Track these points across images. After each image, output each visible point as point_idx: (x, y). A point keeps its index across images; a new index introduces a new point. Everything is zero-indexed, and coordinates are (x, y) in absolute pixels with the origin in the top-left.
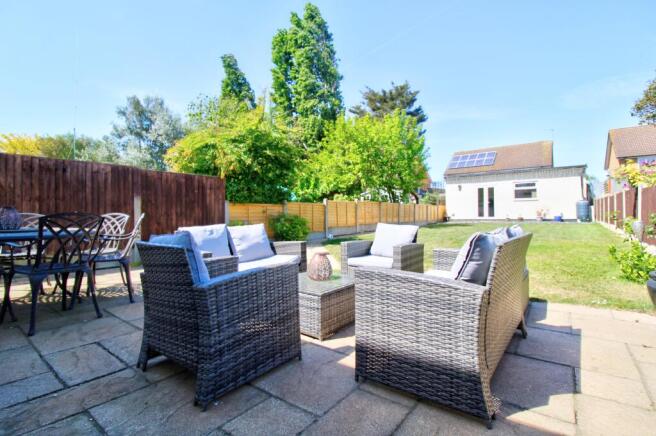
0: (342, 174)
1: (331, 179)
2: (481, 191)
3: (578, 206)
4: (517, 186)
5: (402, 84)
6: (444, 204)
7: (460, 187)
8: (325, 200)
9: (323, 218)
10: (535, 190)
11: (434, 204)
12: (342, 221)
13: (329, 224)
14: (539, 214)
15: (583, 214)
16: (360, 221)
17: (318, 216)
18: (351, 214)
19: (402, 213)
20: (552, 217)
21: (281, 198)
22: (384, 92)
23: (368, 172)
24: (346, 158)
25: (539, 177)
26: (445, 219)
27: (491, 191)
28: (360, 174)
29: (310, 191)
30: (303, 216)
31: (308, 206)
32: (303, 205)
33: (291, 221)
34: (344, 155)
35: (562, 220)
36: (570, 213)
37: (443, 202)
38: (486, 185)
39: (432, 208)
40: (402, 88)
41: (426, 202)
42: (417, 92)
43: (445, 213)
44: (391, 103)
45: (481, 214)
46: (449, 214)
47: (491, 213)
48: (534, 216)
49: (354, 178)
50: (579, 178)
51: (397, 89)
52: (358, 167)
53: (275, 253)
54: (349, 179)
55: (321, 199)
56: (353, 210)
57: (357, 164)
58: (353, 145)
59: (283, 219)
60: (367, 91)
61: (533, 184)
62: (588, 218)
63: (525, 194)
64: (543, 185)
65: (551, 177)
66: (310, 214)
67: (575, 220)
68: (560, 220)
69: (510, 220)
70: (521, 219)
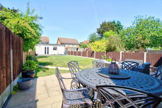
2: (45, 48)
4: (54, 47)
7: (40, 46)
10: (57, 49)
14: (58, 53)
20: (60, 54)
26: (36, 55)
27: (48, 48)
43: (35, 53)
45: (45, 53)
46: (37, 53)
47: (48, 53)
50: (64, 47)
61: (57, 47)
63: (55, 49)
68: (61, 55)
69: (52, 55)
70: (55, 55)
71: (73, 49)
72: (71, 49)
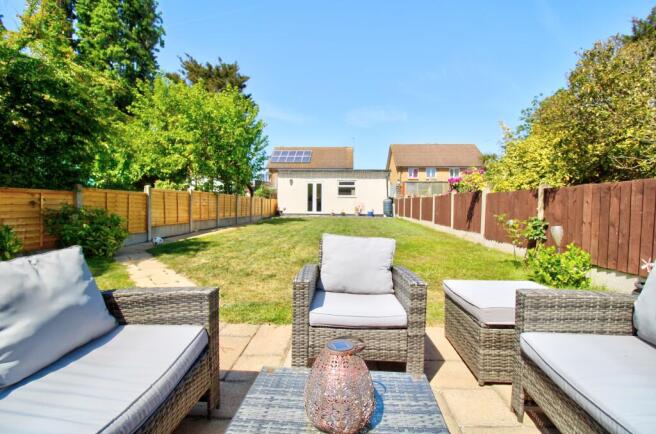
0: (165, 155)
1: (148, 161)
2: (310, 187)
3: (385, 203)
4: (341, 184)
5: (231, 64)
6: (276, 198)
7: (291, 182)
8: (147, 188)
9: (143, 213)
10: (354, 189)
11: (267, 198)
12: (171, 217)
13: (152, 223)
14: (357, 210)
15: (388, 210)
16: (195, 216)
17: (136, 210)
18: (183, 208)
19: (239, 208)
20: (366, 213)
21: (70, 181)
22: (210, 67)
23: (202, 155)
24: (171, 134)
25: (358, 178)
26: (277, 213)
27: (319, 187)
28: (192, 157)
29: (116, 172)
30: (111, 211)
31: (122, 195)
32: (111, 193)
33: (91, 220)
34: (165, 128)
35: (373, 215)
36: (379, 210)
37: (275, 196)
38: (315, 182)
39: (266, 201)
40: (231, 67)
41: (260, 196)
42: (248, 78)
43: (276, 207)
44: (218, 81)
45: (310, 208)
46: (281, 208)
47: (319, 208)
48: (353, 212)
49: (183, 161)
50: (385, 180)
51: (224, 66)
52: (190, 147)
53: (121, 322)
54: (176, 160)
55: (139, 186)
56: (186, 202)
57: (188, 143)
58: (182, 118)
59: (75, 217)
60: (188, 59)
61: (353, 183)
62: (390, 214)
63: (345, 191)
64: (360, 185)
65: (366, 178)
66: (124, 206)
67: (382, 216)
68: (372, 214)
69: (334, 215)
70: (343, 214)
71: (430, 190)
72: (420, 188)
